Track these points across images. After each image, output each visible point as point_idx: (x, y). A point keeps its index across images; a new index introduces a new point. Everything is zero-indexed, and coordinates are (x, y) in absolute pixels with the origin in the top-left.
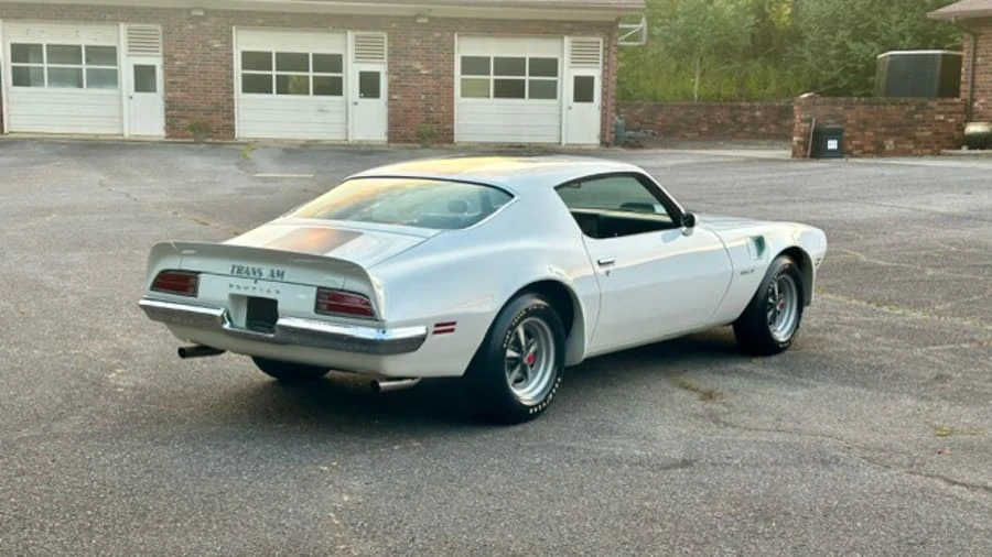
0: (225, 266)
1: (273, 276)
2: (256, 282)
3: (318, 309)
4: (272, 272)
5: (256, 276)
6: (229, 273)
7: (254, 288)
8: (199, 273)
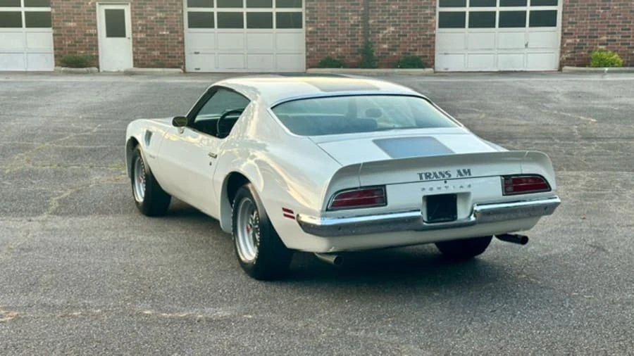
0: (413, 175)
1: (461, 175)
2: (446, 182)
3: (506, 192)
4: (459, 171)
5: (446, 177)
6: (419, 180)
7: (446, 187)
8: (384, 186)
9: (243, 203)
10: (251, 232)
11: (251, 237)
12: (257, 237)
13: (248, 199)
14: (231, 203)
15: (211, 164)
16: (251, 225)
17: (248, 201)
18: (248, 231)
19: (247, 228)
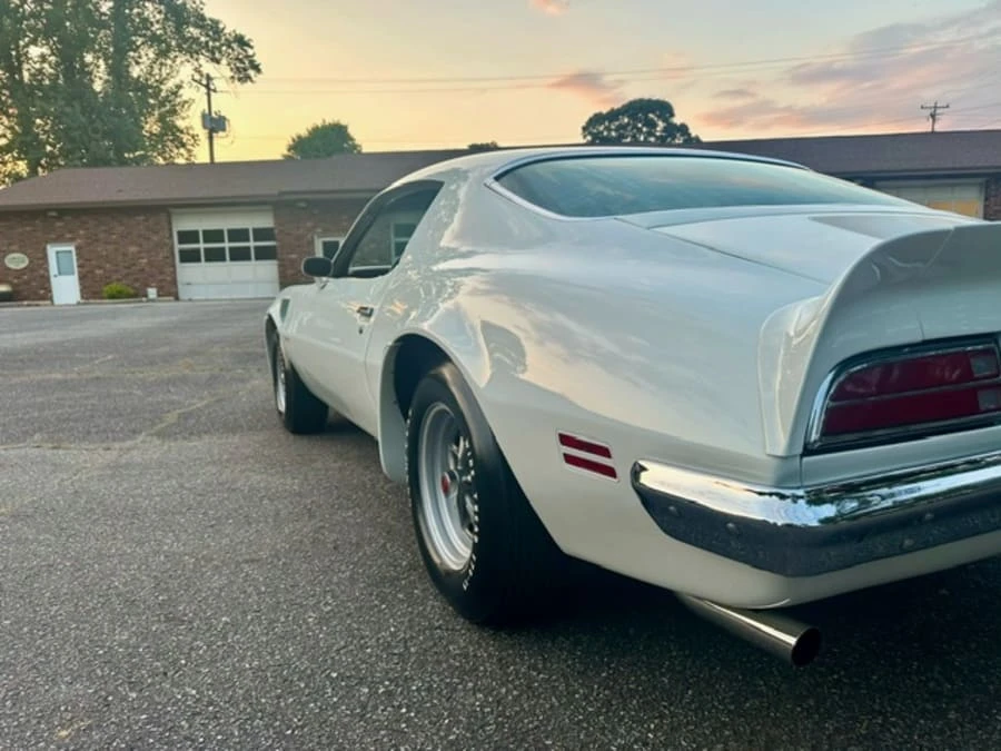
9: (432, 413)
10: (454, 494)
11: (454, 502)
12: (472, 508)
13: (443, 406)
14: (406, 416)
15: (361, 332)
16: (452, 477)
17: (444, 411)
18: (446, 491)
19: (443, 479)
